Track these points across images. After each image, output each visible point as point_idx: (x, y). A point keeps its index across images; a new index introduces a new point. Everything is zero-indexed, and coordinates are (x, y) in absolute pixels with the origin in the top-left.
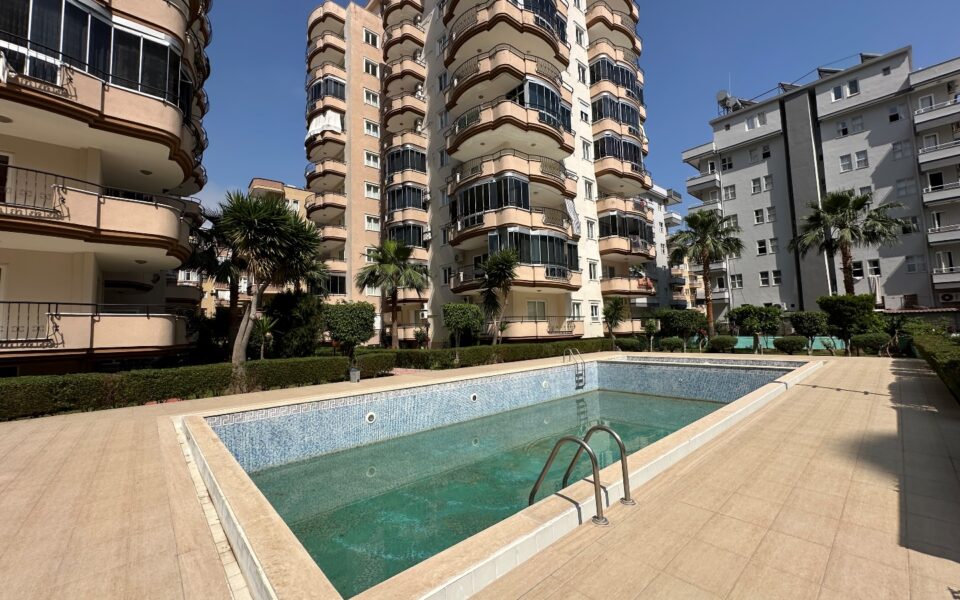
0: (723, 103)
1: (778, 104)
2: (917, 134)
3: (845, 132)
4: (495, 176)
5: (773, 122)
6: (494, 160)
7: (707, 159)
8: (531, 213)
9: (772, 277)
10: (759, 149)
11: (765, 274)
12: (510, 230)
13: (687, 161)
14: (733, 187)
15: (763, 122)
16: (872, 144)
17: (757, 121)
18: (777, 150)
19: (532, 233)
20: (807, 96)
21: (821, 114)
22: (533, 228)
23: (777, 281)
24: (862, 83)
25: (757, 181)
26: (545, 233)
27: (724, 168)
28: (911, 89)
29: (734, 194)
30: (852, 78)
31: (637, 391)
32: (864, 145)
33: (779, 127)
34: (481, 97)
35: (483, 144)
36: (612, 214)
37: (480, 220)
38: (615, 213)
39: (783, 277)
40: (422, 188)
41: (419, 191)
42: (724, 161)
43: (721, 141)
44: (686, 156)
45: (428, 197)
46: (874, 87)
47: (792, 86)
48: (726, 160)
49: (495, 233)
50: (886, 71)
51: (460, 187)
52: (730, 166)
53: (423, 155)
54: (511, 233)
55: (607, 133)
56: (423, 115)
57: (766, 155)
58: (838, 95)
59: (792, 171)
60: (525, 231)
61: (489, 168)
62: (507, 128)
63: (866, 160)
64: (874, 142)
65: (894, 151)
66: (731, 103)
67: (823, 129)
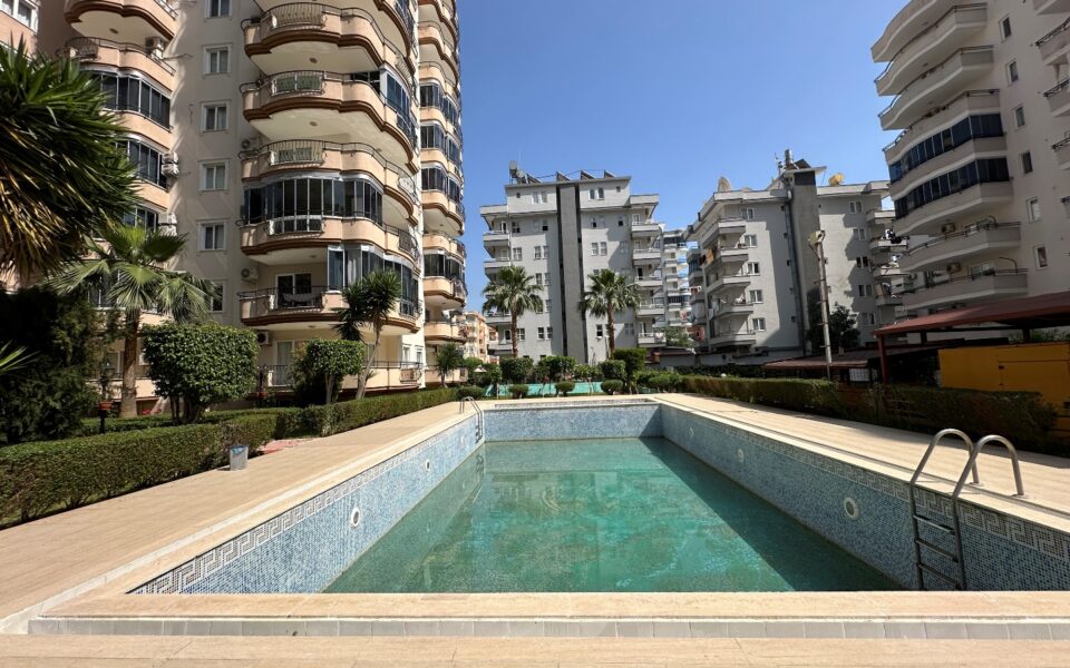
0: (514, 173)
1: (555, 189)
2: (632, 239)
3: (595, 225)
4: (343, 173)
5: (550, 204)
6: (342, 152)
7: (500, 219)
8: (386, 232)
9: (546, 333)
10: (540, 221)
11: (541, 330)
12: (364, 248)
13: (483, 216)
14: (520, 249)
15: (545, 200)
16: (610, 239)
17: (540, 197)
18: (552, 225)
19: (386, 257)
20: (573, 189)
21: (582, 207)
22: (387, 251)
23: (550, 336)
24: (606, 192)
25: (538, 248)
26: (399, 260)
27: (514, 231)
28: (630, 206)
29: (520, 256)
30: (601, 186)
31: (529, 438)
32: (605, 239)
33: (555, 208)
34: (313, 60)
35: (313, 124)
36: (439, 252)
37: (316, 225)
38: (442, 253)
39: (554, 333)
40: (162, 152)
41: (155, 154)
42: (514, 224)
43: (515, 205)
44: (484, 211)
45: (175, 169)
46: (614, 198)
47: (564, 178)
48: (516, 223)
49: (339, 249)
50: (618, 189)
51: (274, 171)
52: (518, 230)
53: (166, 101)
54: (365, 253)
55: (437, 164)
56: (170, 37)
57: (545, 228)
58: (592, 196)
59: (564, 246)
60: (379, 254)
61: (334, 160)
62: (360, 116)
63: (606, 250)
64: (611, 237)
65: (620, 248)
66: (521, 174)
67: (584, 220)
